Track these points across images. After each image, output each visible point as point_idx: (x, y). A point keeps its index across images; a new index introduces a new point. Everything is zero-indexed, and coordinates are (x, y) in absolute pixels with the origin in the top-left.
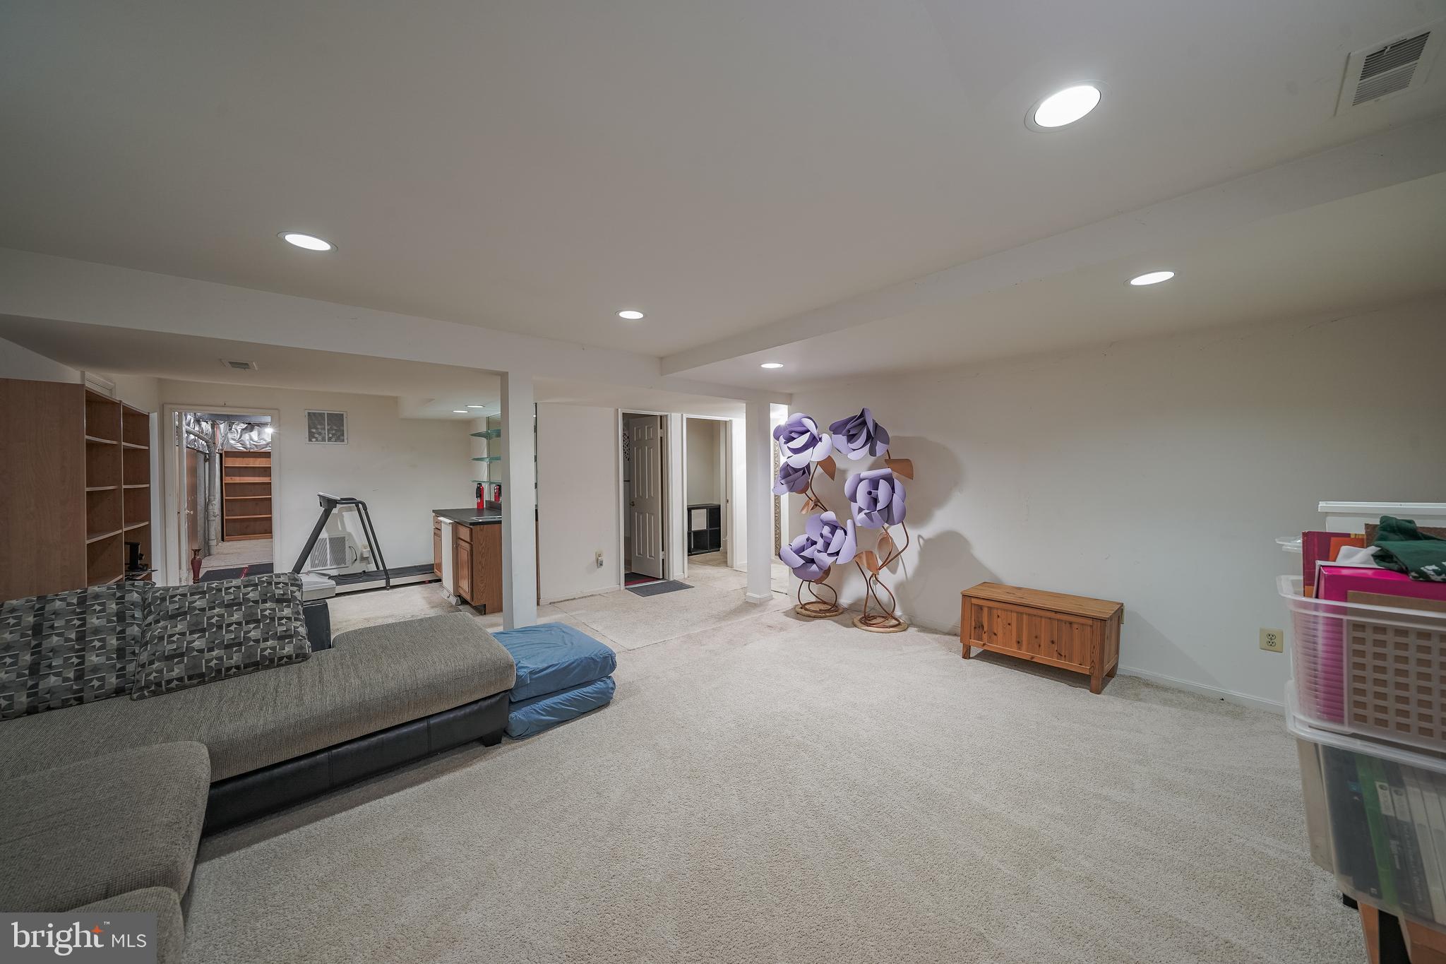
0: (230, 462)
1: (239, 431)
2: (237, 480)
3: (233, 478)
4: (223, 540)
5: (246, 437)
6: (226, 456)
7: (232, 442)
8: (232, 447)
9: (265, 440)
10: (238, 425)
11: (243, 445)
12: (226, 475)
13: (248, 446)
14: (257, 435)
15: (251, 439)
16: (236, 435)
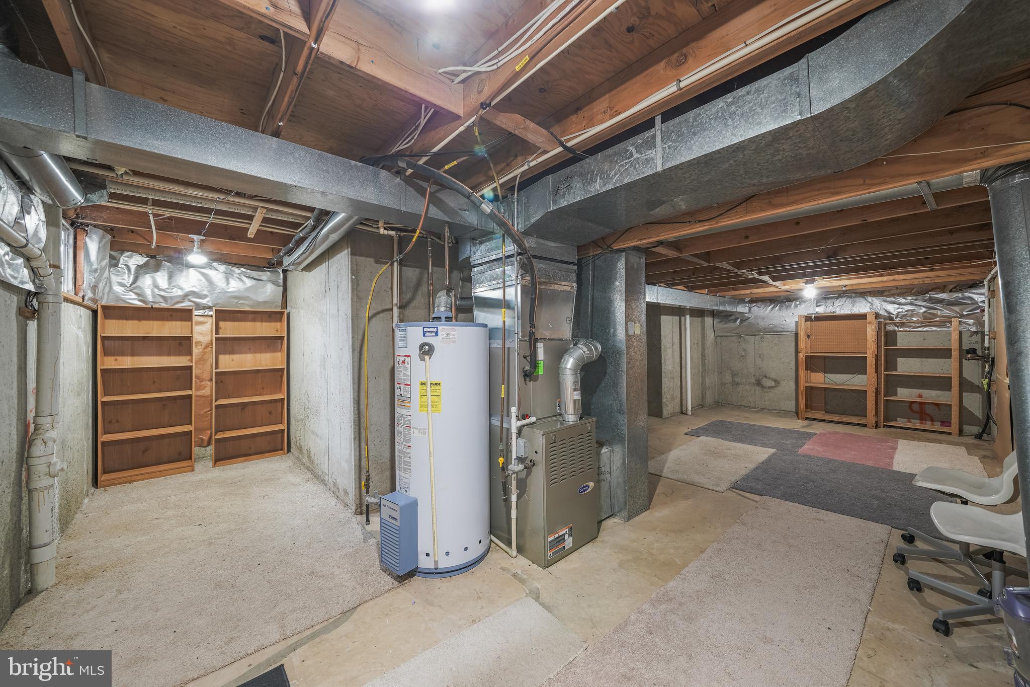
0: (112, 328)
1: (133, 268)
2: (127, 362)
3: (119, 358)
4: (95, 483)
5: (146, 282)
6: (106, 316)
7: (118, 289)
8: (118, 299)
9: (181, 289)
10: (130, 257)
11: (140, 295)
12: (106, 353)
13: (150, 298)
14: (166, 278)
15: (156, 286)
16: (126, 276)
